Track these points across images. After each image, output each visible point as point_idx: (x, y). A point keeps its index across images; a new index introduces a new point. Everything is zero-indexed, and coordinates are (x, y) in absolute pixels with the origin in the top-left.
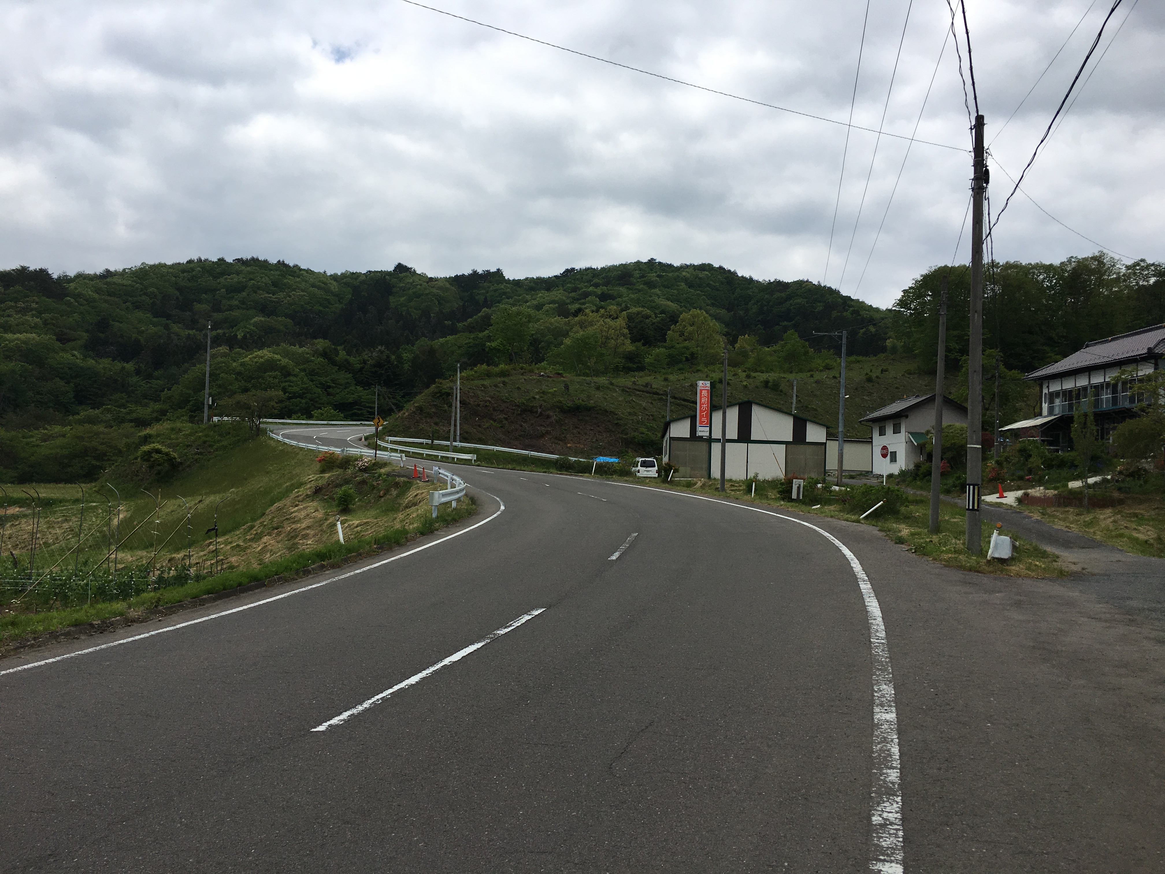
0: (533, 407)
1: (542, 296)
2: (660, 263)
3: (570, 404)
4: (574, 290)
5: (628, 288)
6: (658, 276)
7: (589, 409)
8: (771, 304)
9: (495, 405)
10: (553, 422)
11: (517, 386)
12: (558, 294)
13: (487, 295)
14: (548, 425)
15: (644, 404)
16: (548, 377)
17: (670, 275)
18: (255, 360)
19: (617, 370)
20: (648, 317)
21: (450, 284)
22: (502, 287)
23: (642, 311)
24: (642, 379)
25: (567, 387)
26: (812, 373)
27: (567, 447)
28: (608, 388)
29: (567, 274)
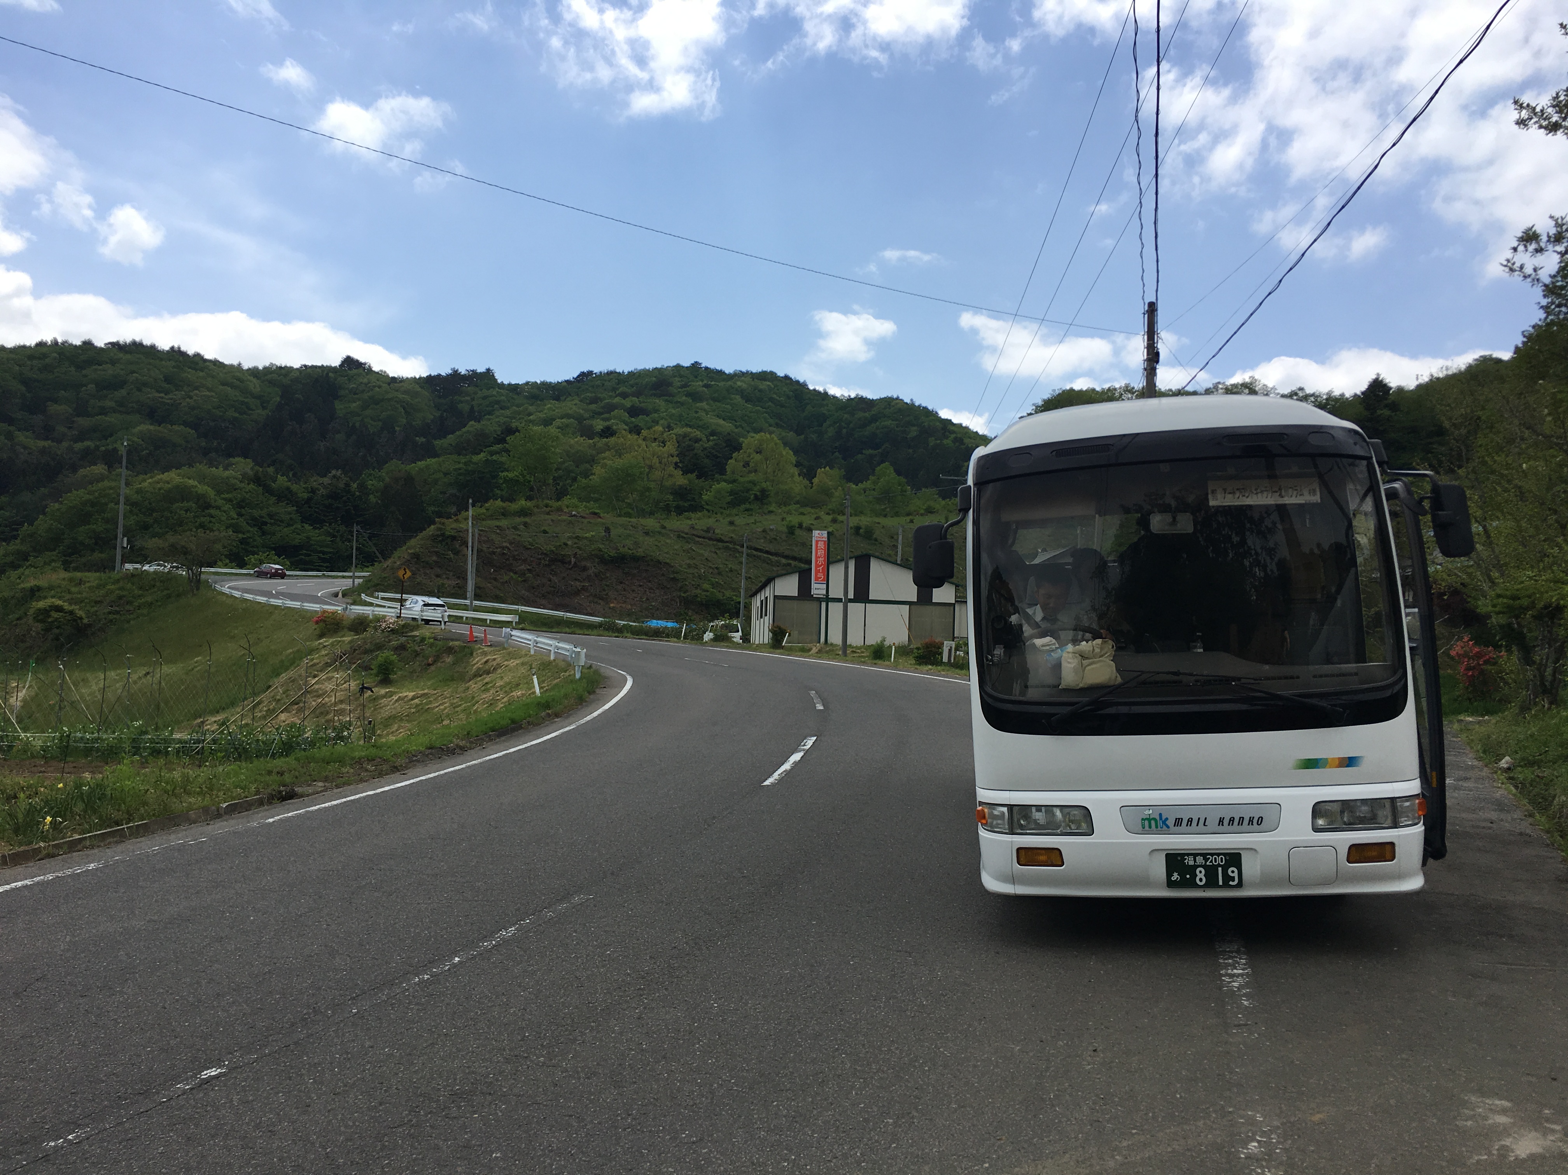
0: (564, 555)
1: (550, 407)
2: (707, 368)
3: (613, 553)
4: (594, 401)
5: (666, 401)
6: (707, 386)
7: (636, 559)
8: (851, 425)
9: (516, 553)
10: (590, 575)
11: (543, 528)
12: (572, 405)
13: (473, 403)
14: (584, 580)
15: (706, 554)
16: (583, 517)
17: (721, 384)
18: (159, 486)
19: (667, 509)
20: (697, 440)
21: (422, 387)
22: (494, 393)
23: (690, 433)
24: (700, 521)
25: (607, 530)
26: (911, 517)
27: (610, 608)
28: (660, 533)
29: (583, 378)
